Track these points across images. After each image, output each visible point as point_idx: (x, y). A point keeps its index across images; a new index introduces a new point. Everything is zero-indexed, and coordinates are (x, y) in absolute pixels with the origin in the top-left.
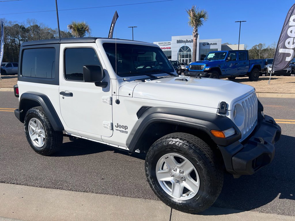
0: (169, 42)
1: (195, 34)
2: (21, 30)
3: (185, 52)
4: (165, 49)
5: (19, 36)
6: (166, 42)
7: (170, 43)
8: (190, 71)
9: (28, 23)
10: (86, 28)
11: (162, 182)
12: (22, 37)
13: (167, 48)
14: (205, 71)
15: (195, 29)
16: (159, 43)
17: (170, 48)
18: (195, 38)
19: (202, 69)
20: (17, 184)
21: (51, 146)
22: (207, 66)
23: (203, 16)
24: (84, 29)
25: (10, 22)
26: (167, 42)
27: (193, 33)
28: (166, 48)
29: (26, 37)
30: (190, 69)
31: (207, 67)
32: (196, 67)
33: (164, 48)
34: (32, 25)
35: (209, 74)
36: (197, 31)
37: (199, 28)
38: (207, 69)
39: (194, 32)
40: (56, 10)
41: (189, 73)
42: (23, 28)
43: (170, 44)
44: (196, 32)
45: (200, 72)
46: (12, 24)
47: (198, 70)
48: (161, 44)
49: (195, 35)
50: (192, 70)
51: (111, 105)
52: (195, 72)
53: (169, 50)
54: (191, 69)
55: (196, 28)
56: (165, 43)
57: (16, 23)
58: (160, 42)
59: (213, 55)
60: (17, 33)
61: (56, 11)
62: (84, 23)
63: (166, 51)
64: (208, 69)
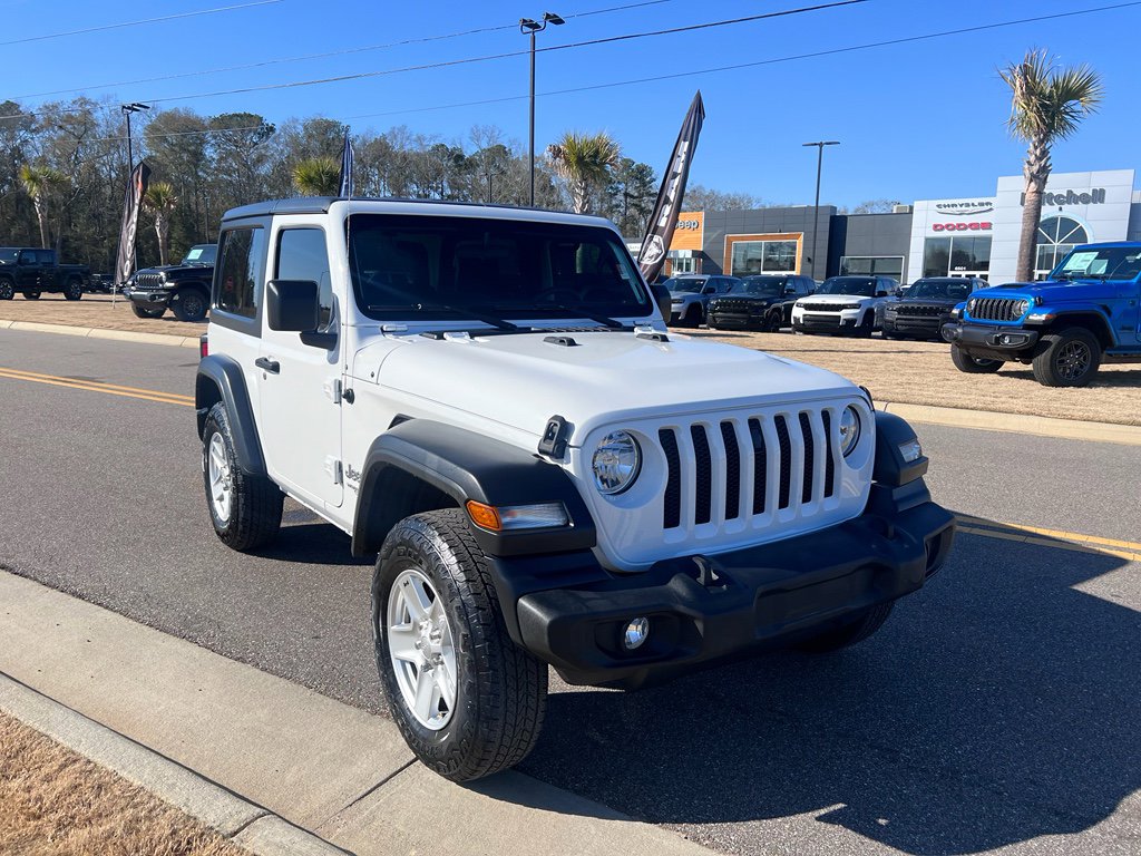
0: (984, 200)
1: (1035, 168)
2: (451, 163)
3: (1056, 244)
4: (965, 228)
5: (445, 184)
6: (970, 201)
7: (987, 204)
8: (969, 324)
9: (472, 139)
10: (606, 156)
11: (403, 662)
12: (451, 188)
13: (974, 226)
14: (1029, 327)
15: (1036, 148)
16: (939, 206)
17: (987, 226)
18: (1033, 184)
19: (1016, 319)
20: (107, 608)
21: (240, 520)
22: (1039, 305)
23: (1077, 93)
24: (601, 156)
25: (419, 138)
26: (976, 201)
27: (1026, 166)
28: (971, 225)
29: (465, 187)
30: (970, 315)
31: (1038, 309)
32: (992, 306)
33: (959, 225)
34: (485, 145)
35: (1045, 338)
36: (1044, 153)
37: (1057, 144)
38: (1039, 317)
39: (1028, 162)
40: (529, 93)
41: (960, 330)
42: (458, 158)
43: (991, 209)
44: (1039, 159)
45: (1004, 330)
46: (425, 143)
47: (1000, 322)
48: (947, 210)
49: (1032, 174)
50: (977, 320)
51: (338, 405)
52: (986, 326)
53: (981, 233)
54: (973, 314)
55: (1041, 142)
56: (968, 205)
57: (438, 143)
58: (942, 202)
59: (1088, 258)
60: (439, 173)
61: (529, 100)
62: (605, 136)
63: (969, 238)
64: (1043, 317)
